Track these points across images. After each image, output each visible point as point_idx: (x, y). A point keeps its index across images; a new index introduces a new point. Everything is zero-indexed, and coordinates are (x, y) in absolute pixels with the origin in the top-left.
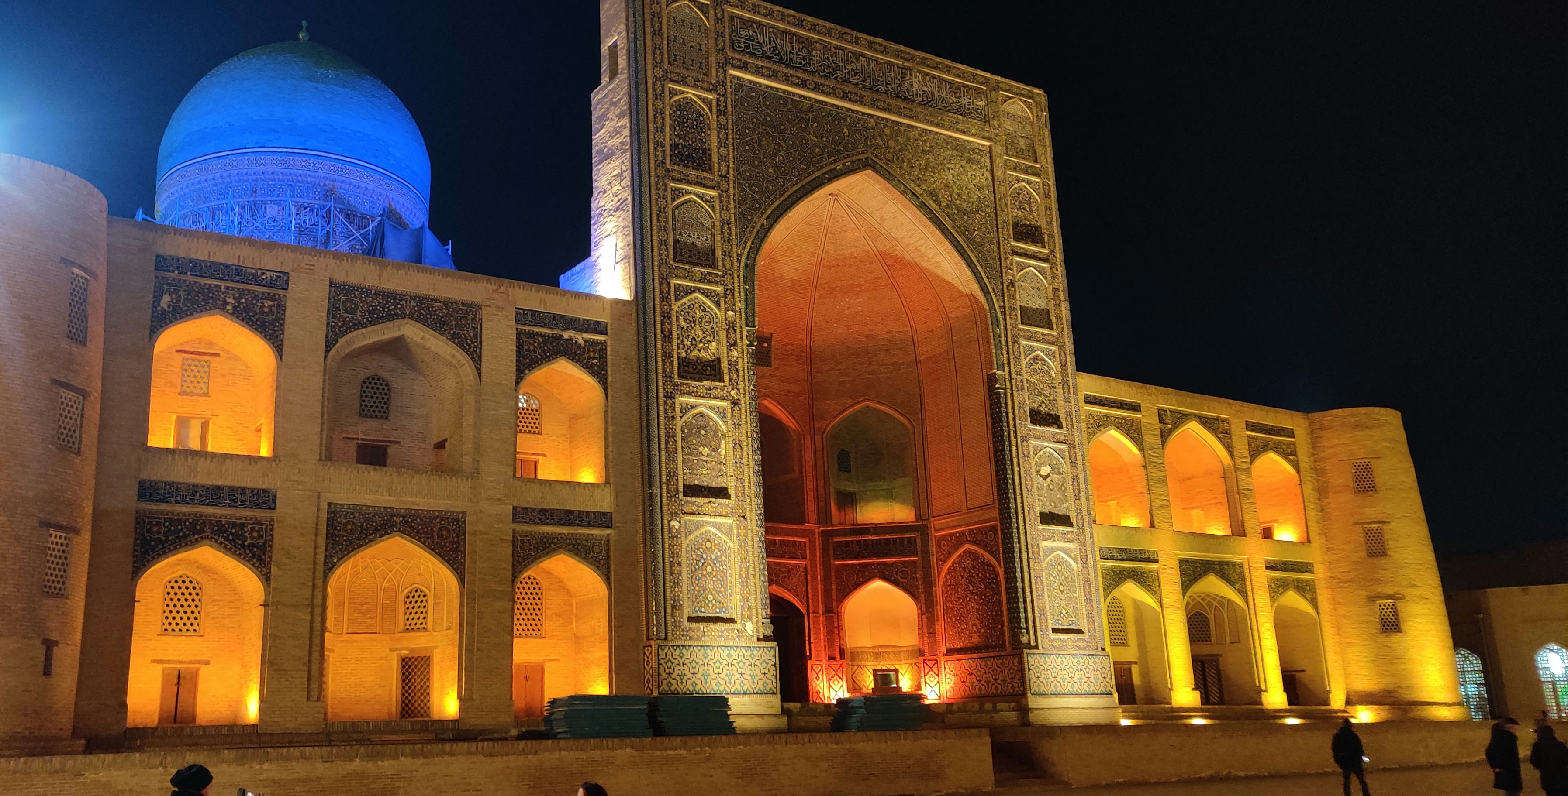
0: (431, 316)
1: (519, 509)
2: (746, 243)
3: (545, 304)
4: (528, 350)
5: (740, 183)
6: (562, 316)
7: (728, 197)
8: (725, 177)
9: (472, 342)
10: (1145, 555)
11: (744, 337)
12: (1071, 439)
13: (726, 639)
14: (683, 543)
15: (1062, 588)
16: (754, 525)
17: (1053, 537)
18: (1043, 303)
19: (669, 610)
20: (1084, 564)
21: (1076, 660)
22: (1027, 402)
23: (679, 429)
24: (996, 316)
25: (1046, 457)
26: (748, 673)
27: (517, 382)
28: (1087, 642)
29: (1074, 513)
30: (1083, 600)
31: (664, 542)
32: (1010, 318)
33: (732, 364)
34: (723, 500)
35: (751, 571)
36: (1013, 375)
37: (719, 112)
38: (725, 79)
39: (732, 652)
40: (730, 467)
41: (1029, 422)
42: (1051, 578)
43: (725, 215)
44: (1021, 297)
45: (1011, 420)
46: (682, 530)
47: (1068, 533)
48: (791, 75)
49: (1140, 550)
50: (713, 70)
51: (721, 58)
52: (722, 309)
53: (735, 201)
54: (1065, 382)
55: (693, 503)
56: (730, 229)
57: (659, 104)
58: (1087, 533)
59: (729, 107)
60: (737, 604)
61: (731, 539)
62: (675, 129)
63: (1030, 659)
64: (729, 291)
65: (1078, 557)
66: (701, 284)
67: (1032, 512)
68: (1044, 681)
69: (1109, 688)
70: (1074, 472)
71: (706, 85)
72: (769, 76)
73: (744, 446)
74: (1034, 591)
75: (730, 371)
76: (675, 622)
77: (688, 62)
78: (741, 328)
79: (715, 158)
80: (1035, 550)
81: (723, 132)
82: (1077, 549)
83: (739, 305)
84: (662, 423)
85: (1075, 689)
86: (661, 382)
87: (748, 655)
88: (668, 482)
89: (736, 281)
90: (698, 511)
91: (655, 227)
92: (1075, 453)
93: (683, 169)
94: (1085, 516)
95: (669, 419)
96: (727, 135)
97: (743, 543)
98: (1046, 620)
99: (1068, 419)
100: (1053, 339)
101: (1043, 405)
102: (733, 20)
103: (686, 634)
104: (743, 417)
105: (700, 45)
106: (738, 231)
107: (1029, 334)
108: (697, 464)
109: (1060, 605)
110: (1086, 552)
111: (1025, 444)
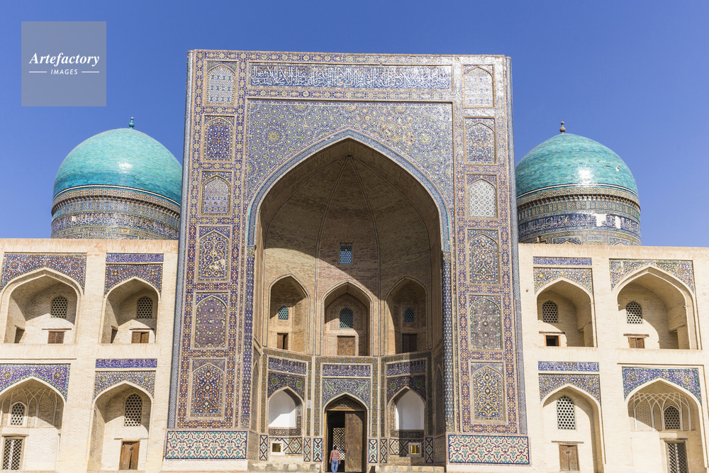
0: (58, 263)
1: (100, 361)
3: (125, 249)
4: (114, 275)
6: (135, 254)
7: (241, 172)
8: (240, 161)
9: (81, 275)
10: (585, 366)
11: (246, 252)
12: (506, 290)
13: (213, 427)
14: (191, 374)
15: (488, 391)
16: (241, 361)
17: (482, 357)
18: (490, 200)
19: (177, 412)
20: (510, 375)
21: (495, 439)
22: (468, 269)
23: (193, 309)
24: (447, 215)
25: (482, 304)
26: (227, 446)
27: (105, 294)
28: (506, 428)
29: (504, 340)
30: (506, 399)
31: (178, 374)
32: (458, 215)
33: (234, 269)
34: (219, 348)
35: (235, 388)
36: (457, 253)
37: (238, 124)
38: (244, 103)
39: (217, 435)
40: (228, 328)
41: (468, 282)
42: (479, 385)
43: (238, 183)
44: (471, 200)
45: (452, 282)
46: (191, 366)
47: (496, 354)
48: (292, 92)
49: (580, 363)
50: (236, 100)
51: (242, 92)
52: (231, 238)
53: (246, 174)
54: (505, 252)
55: (199, 351)
56: (240, 191)
57: (198, 127)
58: (514, 353)
59: (245, 120)
60: (224, 407)
61: (224, 370)
62: (208, 140)
63: (451, 438)
64: (236, 227)
65: (505, 370)
66: (218, 225)
67: (464, 341)
68: (463, 454)
69: (525, 460)
70: (507, 312)
71: (230, 110)
72: (276, 96)
73: (237, 316)
74: (460, 393)
75: (232, 273)
76: (180, 418)
77: (220, 99)
78: (243, 247)
79: (234, 152)
80: (465, 366)
81: (240, 136)
82: (505, 364)
83: (244, 234)
84: (184, 307)
85: (491, 460)
86: (185, 284)
87: (227, 436)
88: (184, 340)
89: (241, 220)
90: (202, 355)
91: (189, 197)
92: (510, 299)
93: (212, 161)
94: (514, 342)
95: (189, 305)
96: (243, 136)
97: (231, 372)
98: (469, 412)
99: (506, 277)
100: (496, 224)
101: (484, 270)
102: (253, 68)
103: (187, 425)
104: (239, 299)
105: (229, 88)
106: (246, 190)
107: (474, 224)
108: (206, 328)
109: (485, 402)
110: (513, 366)
111: (462, 297)
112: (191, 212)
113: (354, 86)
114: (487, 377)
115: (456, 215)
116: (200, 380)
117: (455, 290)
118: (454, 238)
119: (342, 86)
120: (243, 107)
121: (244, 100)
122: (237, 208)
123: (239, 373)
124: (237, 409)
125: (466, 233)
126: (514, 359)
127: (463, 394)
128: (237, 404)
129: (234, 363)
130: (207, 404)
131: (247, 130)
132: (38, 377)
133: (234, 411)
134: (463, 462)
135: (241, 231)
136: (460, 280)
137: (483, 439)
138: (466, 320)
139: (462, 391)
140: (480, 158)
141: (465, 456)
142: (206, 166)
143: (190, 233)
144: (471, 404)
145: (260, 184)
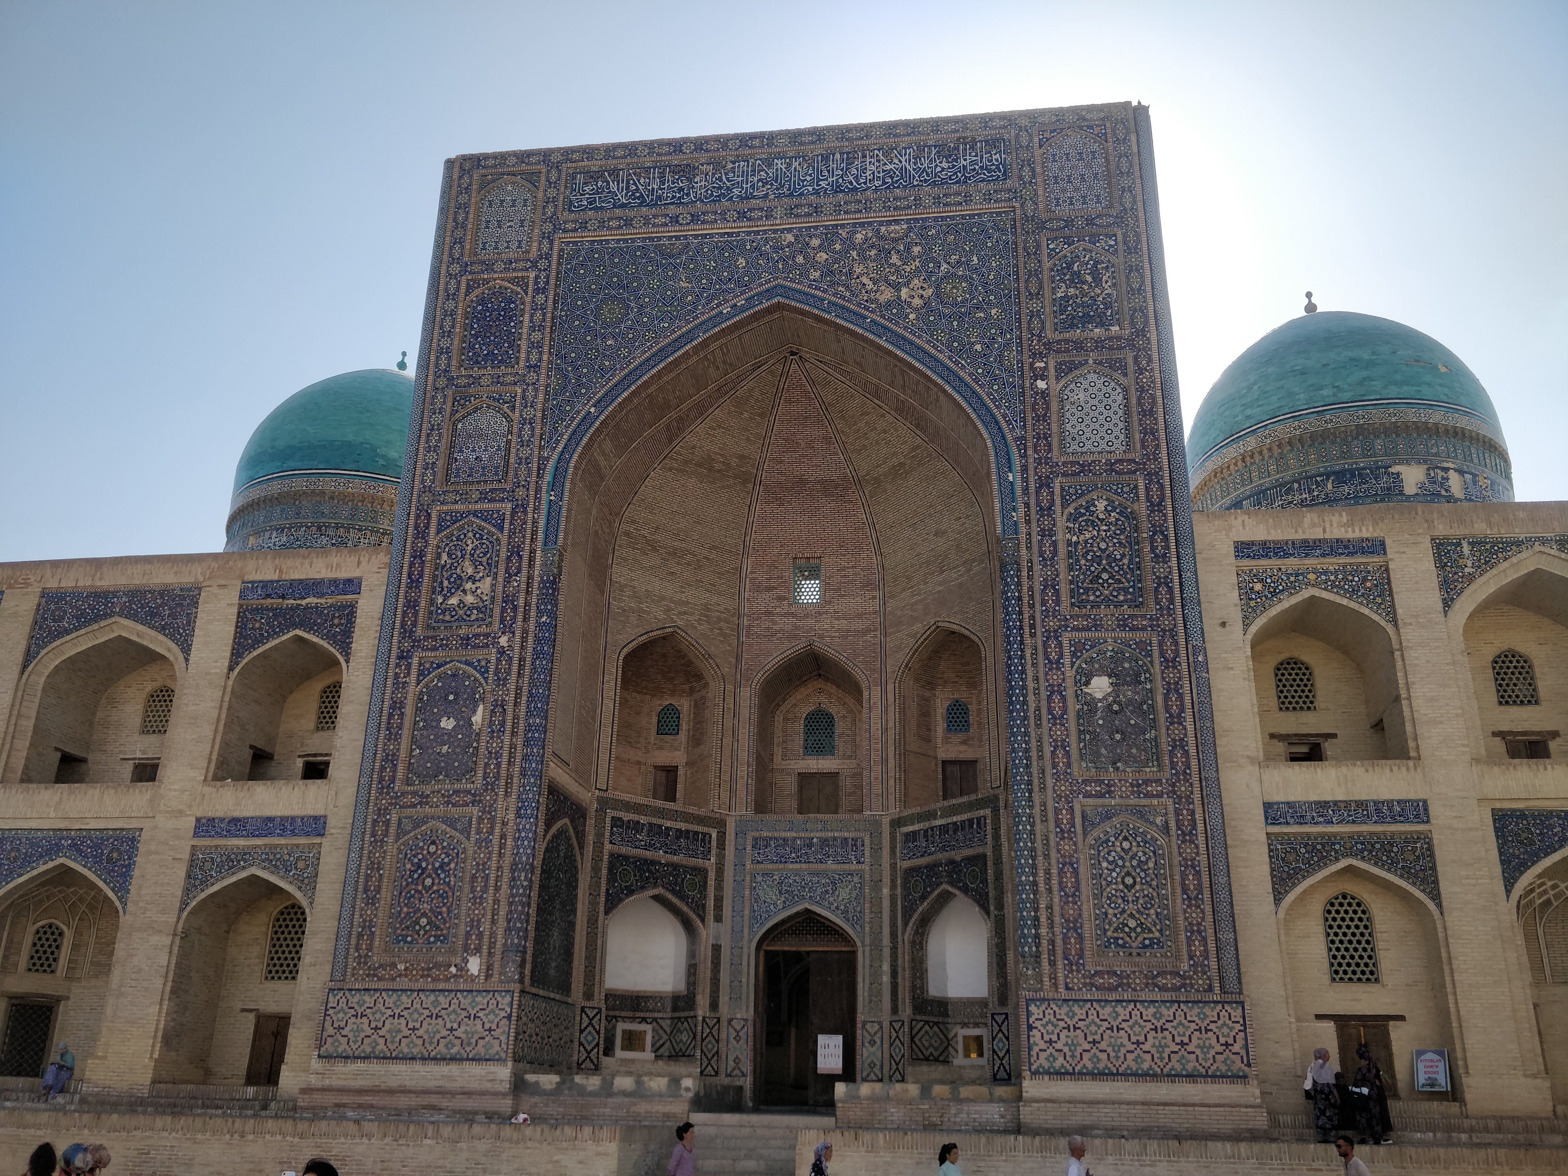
0: (142, 607)
1: (204, 821)
2: (557, 442)
3: (281, 571)
4: (253, 629)
5: (559, 369)
6: (301, 581)
7: (536, 390)
8: (536, 367)
9: (185, 631)
10: (1390, 809)
11: (538, 562)
12: (1166, 622)
13: (434, 980)
14: (391, 847)
15: (1129, 881)
16: (511, 816)
17: (1109, 792)
18: (1115, 413)
19: (353, 941)
20: (1187, 835)
21: (1152, 1010)
22: (1064, 576)
23: (410, 696)
24: (1008, 454)
25: (1105, 659)
26: (463, 1028)
27: (231, 669)
28: (1183, 977)
29: (1165, 748)
30: (1179, 901)
31: (362, 849)
32: (1036, 451)
33: (509, 600)
34: (464, 785)
35: (492, 882)
36: (1036, 538)
37: (537, 291)
38: (551, 249)
39: (441, 999)
40: (484, 738)
41: (1065, 607)
42: (1105, 864)
43: (528, 413)
44: (1068, 415)
45: (1026, 609)
46: (392, 830)
47: (1147, 782)
48: (655, 217)
49: (1376, 803)
50: (535, 244)
51: (548, 227)
52: (506, 532)
53: (547, 393)
54: (1158, 530)
55: (414, 793)
56: (533, 429)
57: (451, 304)
58: (1195, 778)
59: (552, 282)
60: (462, 929)
61: (468, 838)
62: (472, 328)
63: (1033, 1008)
64: (520, 507)
65: (1172, 824)
66: (478, 506)
67: (1060, 753)
68: (1066, 1049)
69: (1238, 1065)
70: (1171, 675)
71: (521, 265)
72: (620, 227)
73: (509, 708)
74: (1056, 888)
75: (503, 610)
76: (360, 956)
77: (502, 245)
78: (533, 552)
79: (524, 348)
80: (1065, 816)
81: (539, 314)
82: (1171, 809)
83: (535, 522)
84: (388, 691)
85: (1145, 1066)
86: (395, 640)
87: (466, 1001)
88: (383, 768)
89: (532, 493)
90: (420, 803)
91: (421, 450)
92: (1176, 643)
93: (476, 372)
94: (1192, 751)
95: (400, 685)
96: (544, 315)
97: (484, 843)
98: (1081, 938)
99: (1163, 590)
100: (1132, 467)
101: (1105, 576)
102: (574, 178)
103: (372, 973)
104: (515, 668)
105: (522, 221)
106: (547, 428)
107: (1076, 468)
108: (435, 740)
109: (1124, 911)
110: (1193, 813)
111: (1053, 644)
112: (423, 481)
113: (791, 195)
114: (1126, 845)
115: (1030, 452)
116: (413, 865)
117: (1032, 626)
118: (1027, 505)
119: (766, 196)
120: (548, 257)
121: (551, 242)
122: (523, 467)
123: (502, 846)
124: (493, 935)
125: (1057, 491)
126: (1197, 796)
127: (1062, 889)
128: (493, 922)
129: (492, 820)
130: (424, 921)
131: (555, 302)
132: (75, 860)
133: (486, 939)
134: (1067, 1073)
135: (530, 515)
136: (1044, 603)
137: (1119, 1009)
138: (1064, 699)
139: (1060, 883)
140: (1086, 319)
141: (1073, 1056)
142: (463, 381)
143: (416, 527)
144: (1085, 915)
145: (578, 412)
